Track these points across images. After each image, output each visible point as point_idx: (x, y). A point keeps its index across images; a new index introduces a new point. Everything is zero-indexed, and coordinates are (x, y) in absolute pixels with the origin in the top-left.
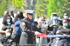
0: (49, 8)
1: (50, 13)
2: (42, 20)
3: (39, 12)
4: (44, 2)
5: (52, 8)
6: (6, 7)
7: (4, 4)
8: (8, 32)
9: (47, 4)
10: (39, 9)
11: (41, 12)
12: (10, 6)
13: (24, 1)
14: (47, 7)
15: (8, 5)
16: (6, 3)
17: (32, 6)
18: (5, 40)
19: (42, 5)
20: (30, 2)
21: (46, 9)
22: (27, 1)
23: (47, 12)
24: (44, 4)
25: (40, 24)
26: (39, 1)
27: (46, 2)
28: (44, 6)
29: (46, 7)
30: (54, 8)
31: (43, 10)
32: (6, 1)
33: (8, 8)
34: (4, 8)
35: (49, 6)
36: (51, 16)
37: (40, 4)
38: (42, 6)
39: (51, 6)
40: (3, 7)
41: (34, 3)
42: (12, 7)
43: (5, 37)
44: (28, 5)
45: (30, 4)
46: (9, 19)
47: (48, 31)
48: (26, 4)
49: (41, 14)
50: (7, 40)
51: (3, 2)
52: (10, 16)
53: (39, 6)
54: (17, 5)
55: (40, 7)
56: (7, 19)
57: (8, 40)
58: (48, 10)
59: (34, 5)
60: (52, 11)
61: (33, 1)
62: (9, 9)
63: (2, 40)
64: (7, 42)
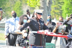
0: (65, 8)
1: (66, 14)
2: (60, 21)
3: (53, 13)
4: (59, 3)
5: (67, 9)
6: (20, 8)
7: (18, 4)
8: (25, 33)
9: (63, 4)
10: (54, 10)
11: (56, 13)
12: (24, 7)
13: (40, 1)
14: (63, 8)
15: (22, 5)
16: (20, 3)
17: (47, 6)
18: (21, 41)
19: (57, 5)
20: (46, 2)
21: (61, 9)
22: (43, 1)
23: (62, 13)
24: (59, 5)
25: (58, 25)
26: (54, 1)
27: (62, 2)
28: (59, 7)
29: (61, 7)
30: (70, 9)
31: (58, 11)
32: (20, 2)
33: (22, 8)
34: (18, 9)
35: (64, 7)
36: (66, 17)
37: (55, 5)
38: (57, 7)
39: (67, 7)
40: (17, 7)
41: (50, 3)
42: (26, 7)
43: (21, 38)
44: (43, 5)
45: (46, 4)
46: (26, 19)
47: (66, 33)
48: (41, 4)
49: (56, 15)
50: (23, 41)
51: (17, 3)
52: (27, 16)
53: (54, 6)
54: (33, 5)
55: (54, 8)
56: (24, 19)
57: (25, 41)
58: (63, 11)
59: (50, 5)
60: (68, 12)
61: (49, 1)
62: (23, 10)
63: (18, 41)
64: (23, 43)
